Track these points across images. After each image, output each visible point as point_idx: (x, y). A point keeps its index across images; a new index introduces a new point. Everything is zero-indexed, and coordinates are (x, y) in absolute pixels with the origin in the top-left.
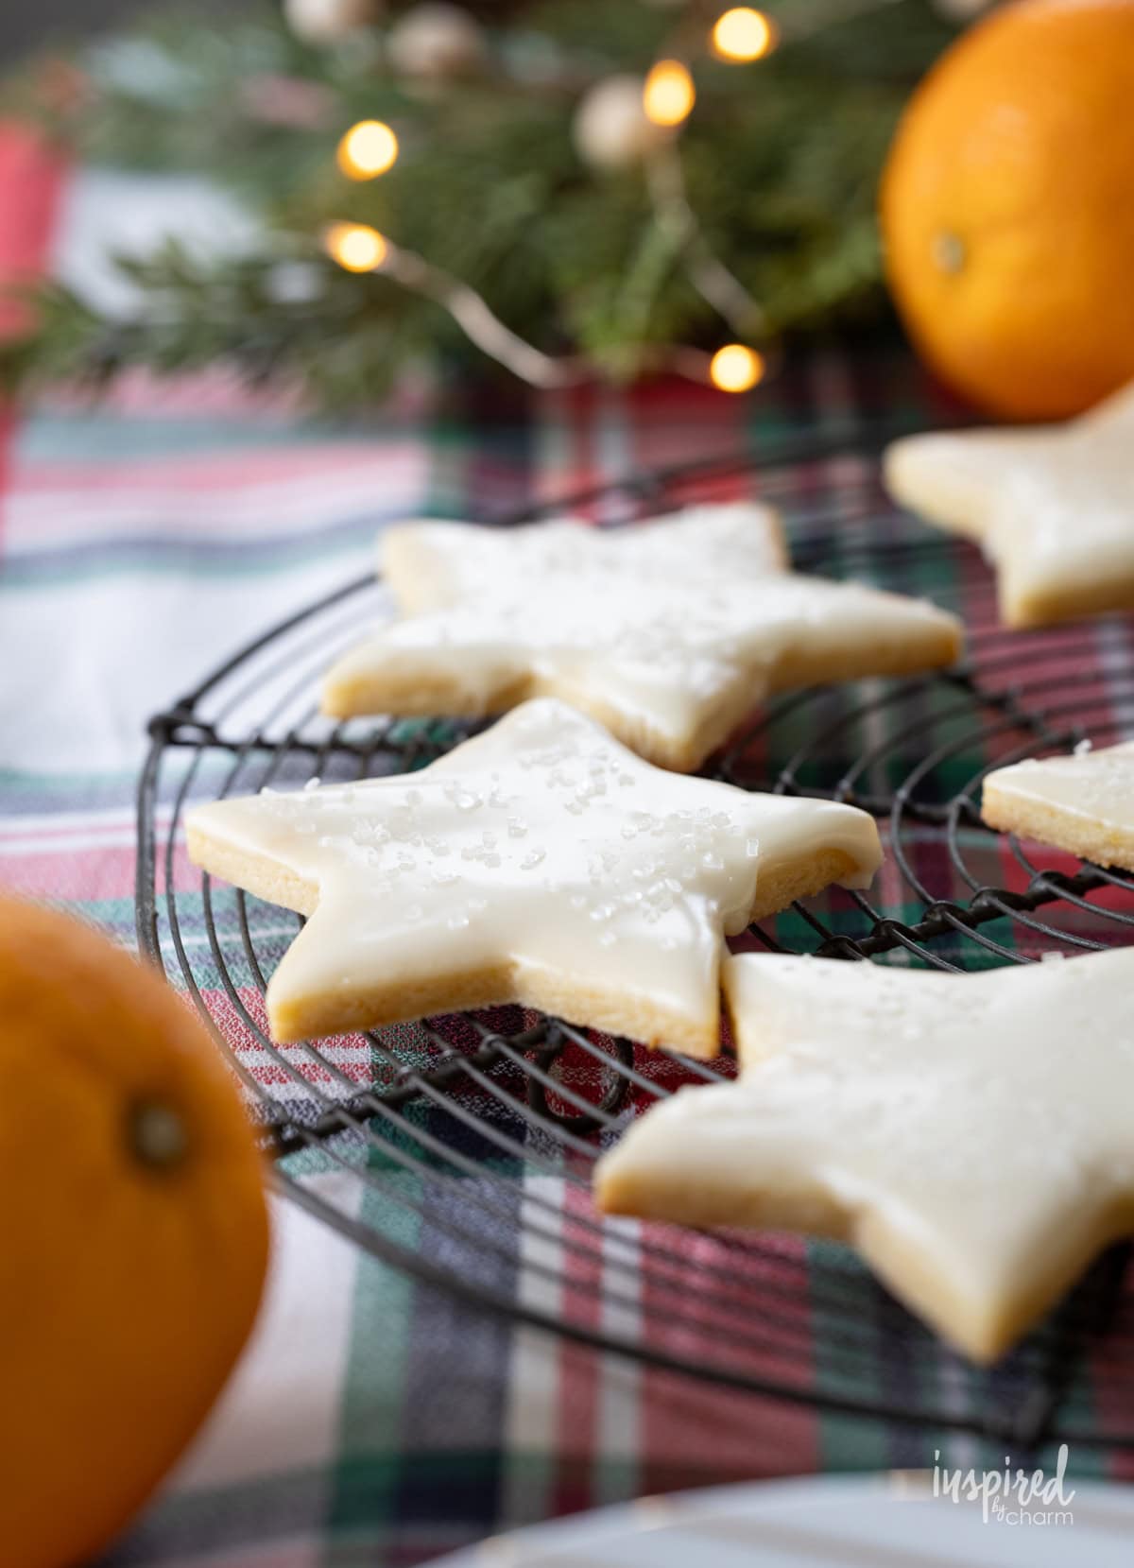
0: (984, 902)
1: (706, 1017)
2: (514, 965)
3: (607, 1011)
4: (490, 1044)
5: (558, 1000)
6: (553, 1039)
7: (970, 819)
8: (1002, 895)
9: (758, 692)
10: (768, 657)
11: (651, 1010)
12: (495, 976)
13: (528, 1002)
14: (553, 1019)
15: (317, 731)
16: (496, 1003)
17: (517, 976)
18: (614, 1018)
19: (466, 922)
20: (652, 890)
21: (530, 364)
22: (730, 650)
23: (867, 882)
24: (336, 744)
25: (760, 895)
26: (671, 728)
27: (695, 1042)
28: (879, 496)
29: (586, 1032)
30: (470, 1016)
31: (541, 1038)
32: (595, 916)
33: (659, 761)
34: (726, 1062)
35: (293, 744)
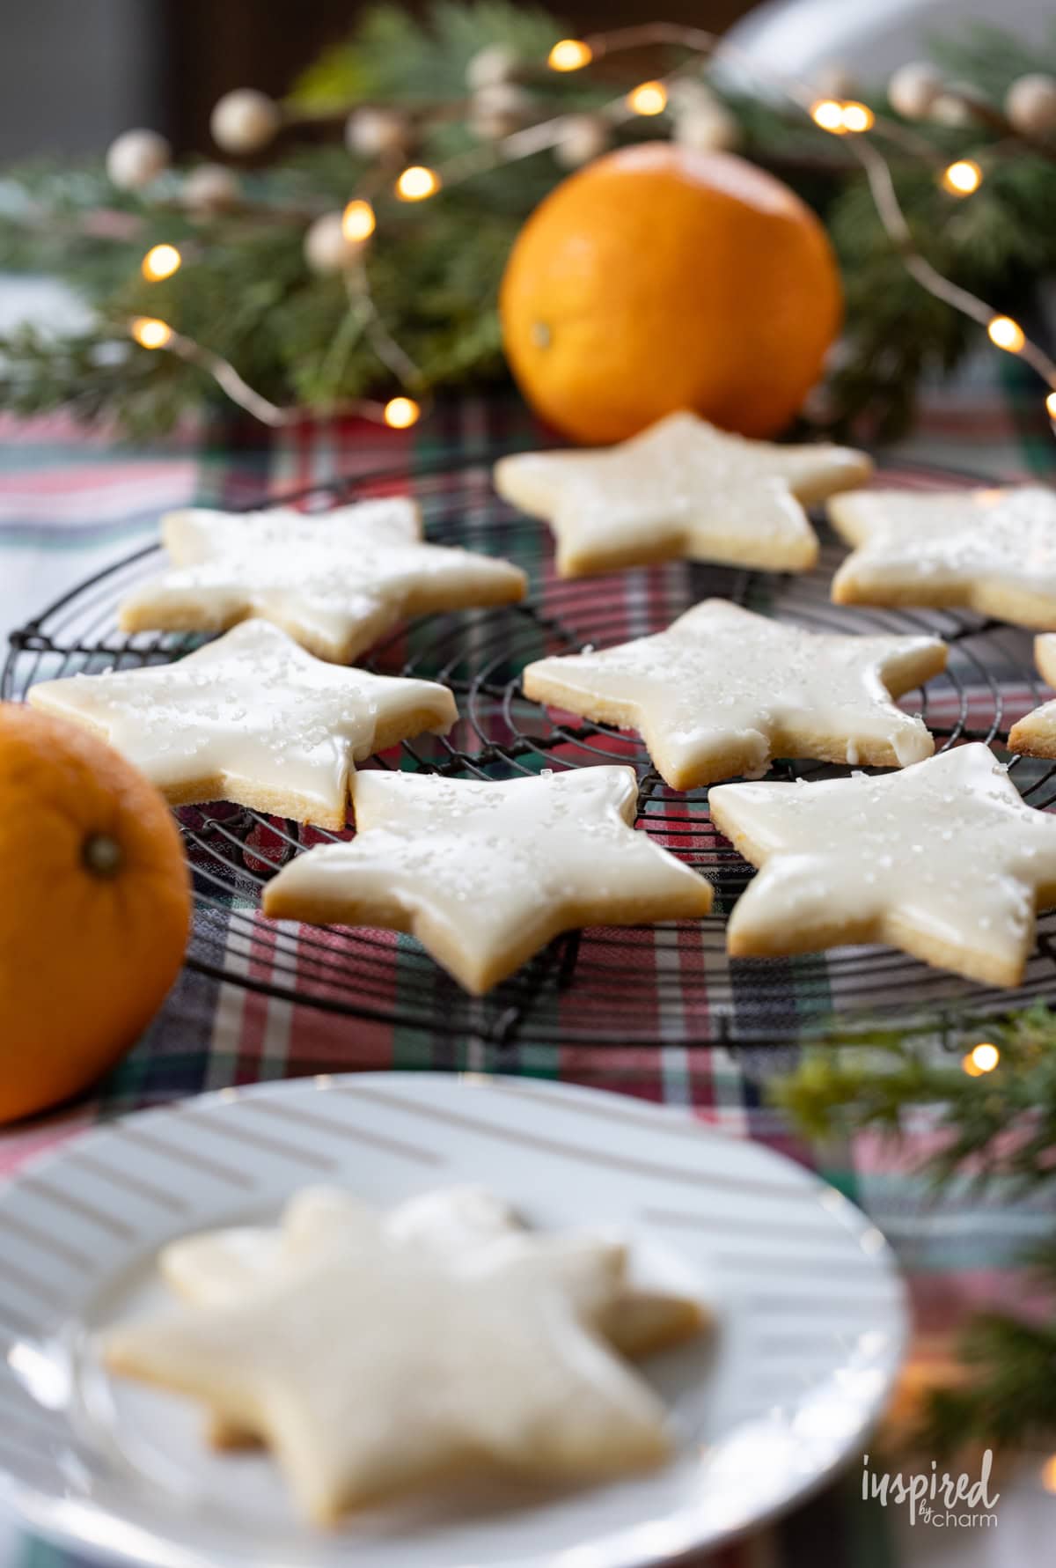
0: (520, 744)
1: (338, 806)
2: (224, 777)
3: (278, 804)
4: (209, 824)
5: (249, 797)
6: (248, 821)
7: (518, 695)
8: (532, 739)
9: (394, 616)
10: (401, 594)
11: (303, 802)
12: (212, 784)
13: (232, 801)
14: (247, 809)
15: (116, 642)
16: (213, 800)
17: (226, 783)
18: (283, 807)
19: (195, 751)
20: (310, 732)
21: (266, 411)
22: (375, 590)
23: (447, 730)
24: (127, 649)
25: (377, 737)
26: (333, 638)
27: (331, 820)
28: (491, 492)
29: (267, 817)
30: (198, 808)
31: (241, 821)
32: (273, 747)
33: (326, 658)
34: (348, 831)
35: (100, 649)
